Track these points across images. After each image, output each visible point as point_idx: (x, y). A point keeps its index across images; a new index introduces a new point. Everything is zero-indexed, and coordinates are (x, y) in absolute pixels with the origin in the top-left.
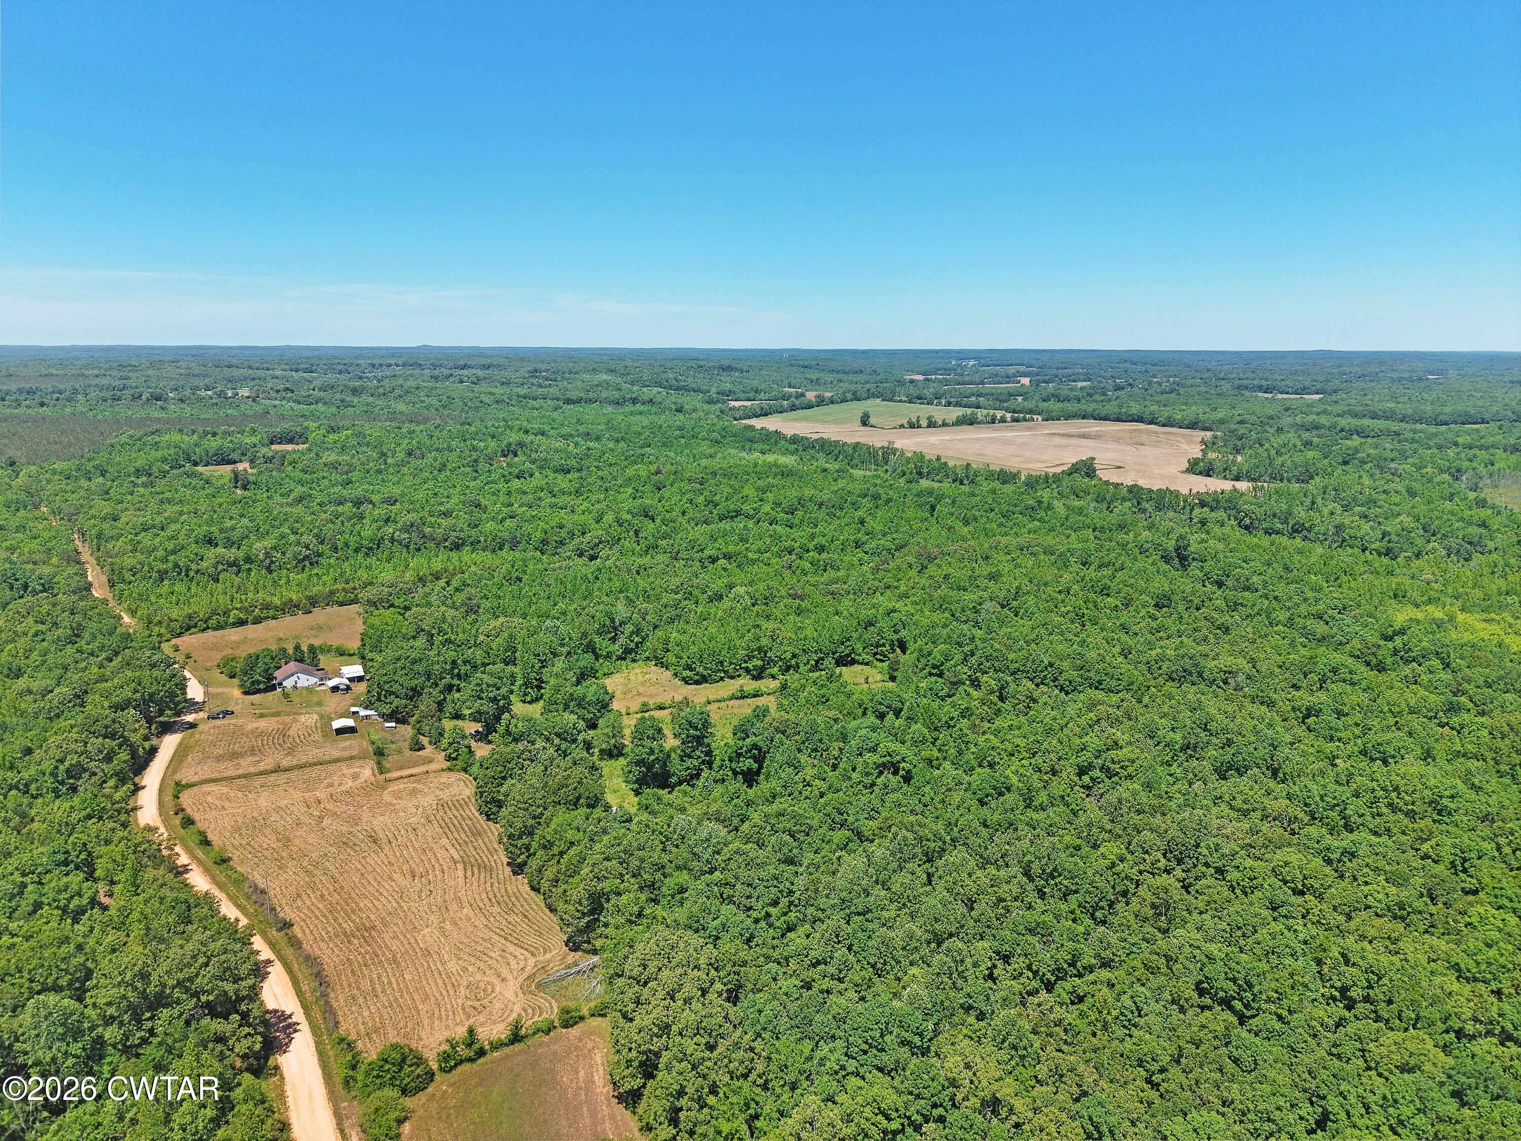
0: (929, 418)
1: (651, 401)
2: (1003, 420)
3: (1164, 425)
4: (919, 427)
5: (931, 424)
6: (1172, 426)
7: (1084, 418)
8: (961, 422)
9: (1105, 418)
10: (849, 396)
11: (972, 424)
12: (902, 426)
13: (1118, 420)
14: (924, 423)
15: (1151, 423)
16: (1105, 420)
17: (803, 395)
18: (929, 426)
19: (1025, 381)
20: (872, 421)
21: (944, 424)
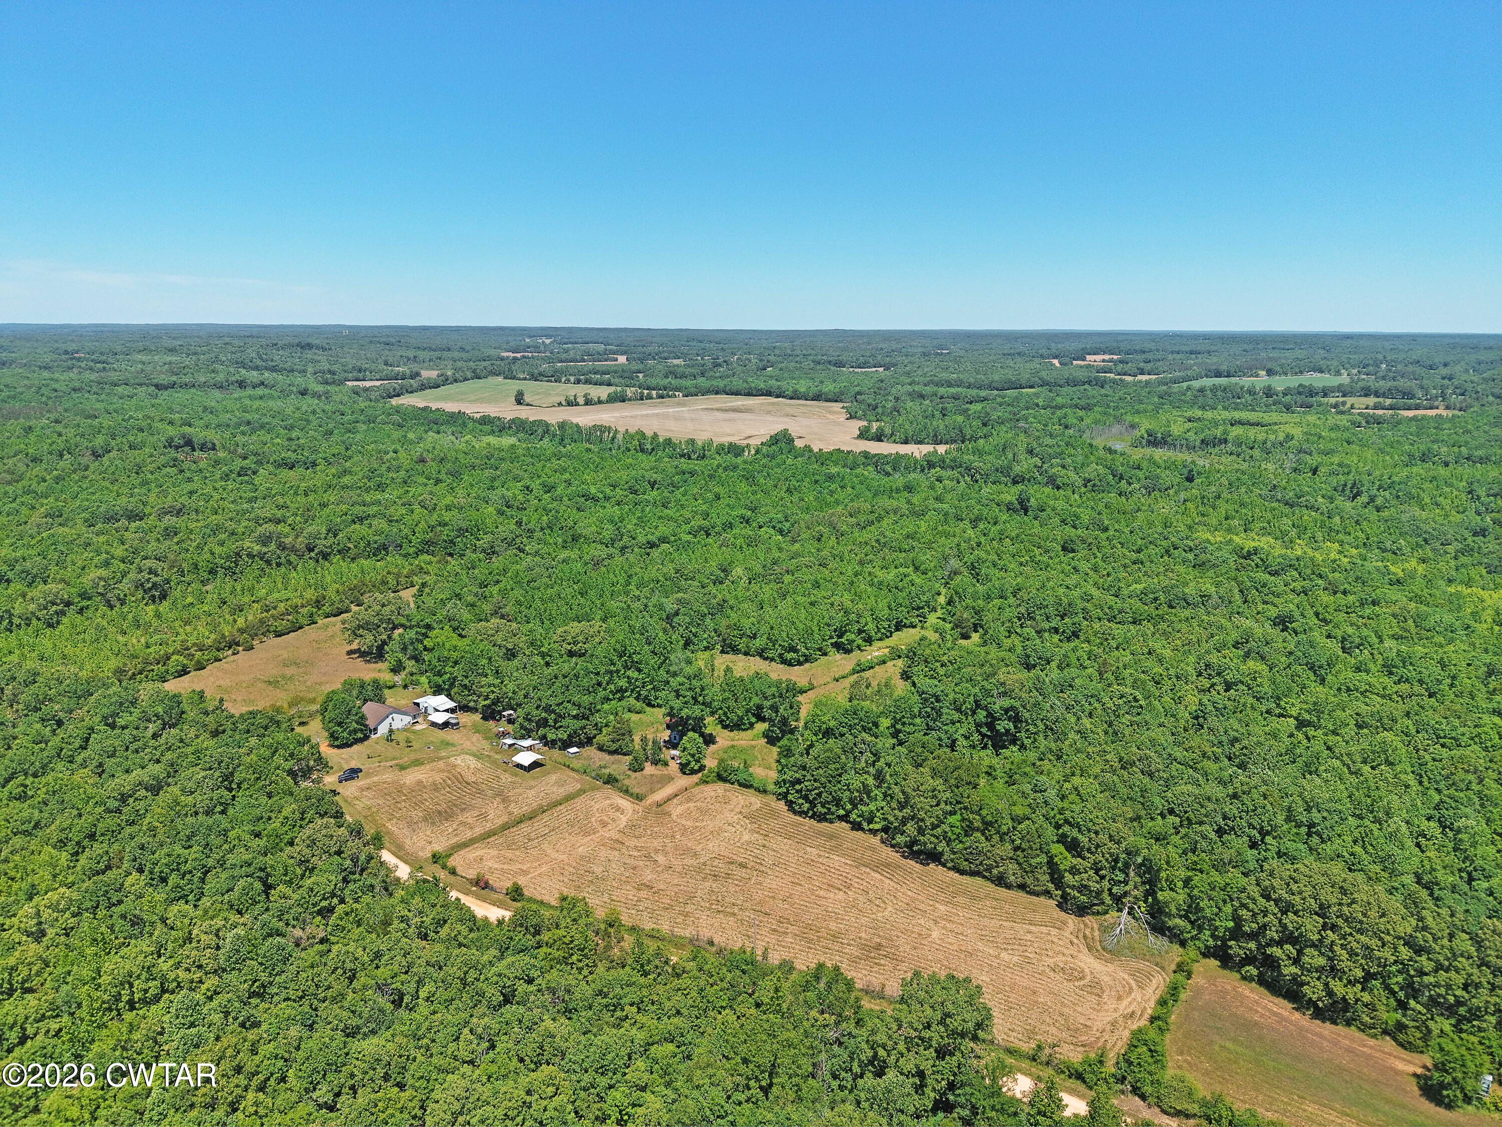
0: (585, 396)
1: (263, 383)
2: (650, 397)
3: (791, 398)
4: (577, 404)
5: (588, 402)
6: (799, 398)
7: (717, 393)
8: (613, 399)
9: (737, 393)
10: (469, 374)
11: (624, 401)
12: (560, 404)
13: (749, 394)
14: (581, 400)
15: (778, 396)
16: (736, 394)
17: (418, 374)
18: (586, 404)
19: (622, 359)
20: (527, 398)
21: (600, 402)
